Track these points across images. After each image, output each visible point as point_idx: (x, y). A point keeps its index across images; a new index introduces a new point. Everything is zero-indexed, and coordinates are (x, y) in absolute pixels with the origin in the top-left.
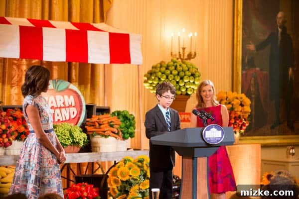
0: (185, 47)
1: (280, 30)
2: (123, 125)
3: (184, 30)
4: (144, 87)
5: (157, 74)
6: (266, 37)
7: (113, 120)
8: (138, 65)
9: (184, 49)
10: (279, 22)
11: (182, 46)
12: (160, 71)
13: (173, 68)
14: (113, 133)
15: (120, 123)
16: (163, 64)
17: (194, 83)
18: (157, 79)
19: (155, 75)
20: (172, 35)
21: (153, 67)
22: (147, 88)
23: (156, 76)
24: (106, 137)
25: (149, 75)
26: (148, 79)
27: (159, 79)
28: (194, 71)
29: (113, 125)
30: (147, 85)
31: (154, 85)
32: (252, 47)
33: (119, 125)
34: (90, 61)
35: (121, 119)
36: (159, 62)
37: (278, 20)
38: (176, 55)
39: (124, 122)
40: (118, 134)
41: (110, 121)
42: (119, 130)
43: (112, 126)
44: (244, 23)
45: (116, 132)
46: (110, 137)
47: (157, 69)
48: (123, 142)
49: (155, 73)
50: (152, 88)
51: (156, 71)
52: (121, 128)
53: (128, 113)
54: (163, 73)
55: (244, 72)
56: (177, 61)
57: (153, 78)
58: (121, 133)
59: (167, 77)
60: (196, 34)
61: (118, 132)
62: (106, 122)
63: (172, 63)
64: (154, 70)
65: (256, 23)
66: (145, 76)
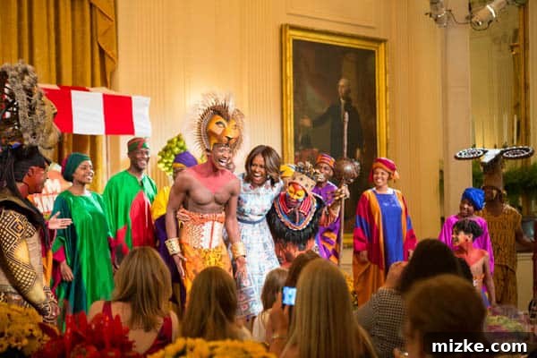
1: (342, 101)
4: (160, 169)
5: (173, 149)
6: (325, 110)
10: (342, 91)
12: (177, 146)
19: (170, 151)
21: (170, 142)
22: (163, 170)
25: (164, 153)
30: (161, 165)
32: (307, 122)
34: (76, 131)
36: (176, 135)
37: (339, 90)
44: (296, 92)
47: (174, 144)
49: (171, 148)
50: (167, 169)
51: (173, 146)
55: (297, 154)
57: (168, 155)
64: (169, 145)
65: (311, 93)
66: (159, 154)
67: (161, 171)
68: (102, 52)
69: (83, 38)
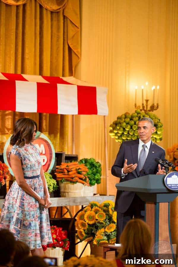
0: (148, 99)
2: (90, 172)
3: (147, 83)
4: (110, 136)
5: (122, 124)
7: (81, 167)
8: (104, 116)
9: (147, 101)
11: (145, 98)
12: (125, 122)
13: (137, 118)
14: (81, 179)
15: (87, 170)
16: (127, 115)
17: (156, 132)
18: (122, 129)
19: (120, 125)
20: (136, 87)
21: (118, 118)
22: (113, 137)
23: (121, 127)
24: (74, 182)
25: (114, 125)
26: (114, 129)
27: (124, 129)
28: (156, 122)
29: (81, 172)
30: (112, 135)
31: (119, 135)
33: (86, 172)
34: (60, 112)
35: (88, 166)
36: (124, 113)
38: (139, 107)
39: (91, 169)
40: (85, 180)
41: (77, 168)
42: (87, 177)
43: (79, 173)
45: (84, 179)
46: (77, 183)
47: (122, 120)
48: (90, 187)
49: (120, 123)
50: (117, 137)
51: (121, 121)
52: (88, 174)
53: (95, 161)
54: (128, 124)
56: (141, 112)
57: (118, 128)
58: (88, 179)
59: (131, 128)
60: (158, 87)
61: (86, 178)
62: (74, 169)
63: (136, 114)
64: (119, 120)
66: (111, 126)
67: (110, 137)
68: (70, 49)
69: (58, 40)
